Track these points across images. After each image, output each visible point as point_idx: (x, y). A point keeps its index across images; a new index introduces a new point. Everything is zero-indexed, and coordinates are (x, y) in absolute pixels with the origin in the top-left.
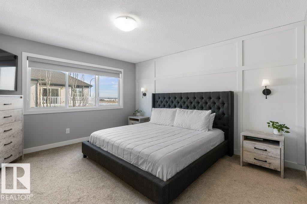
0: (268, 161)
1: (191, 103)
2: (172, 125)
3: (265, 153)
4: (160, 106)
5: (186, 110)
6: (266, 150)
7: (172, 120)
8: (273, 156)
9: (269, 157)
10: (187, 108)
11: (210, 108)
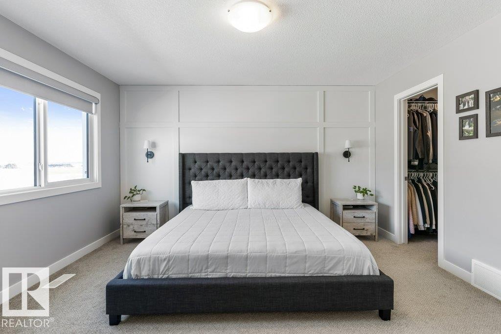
0: (366, 228)
1: (260, 169)
2: (245, 207)
3: (363, 220)
4: (195, 176)
5: (264, 181)
6: (364, 217)
7: (244, 198)
8: (369, 221)
9: (366, 223)
10: (265, 176)
11: (300, 176)
